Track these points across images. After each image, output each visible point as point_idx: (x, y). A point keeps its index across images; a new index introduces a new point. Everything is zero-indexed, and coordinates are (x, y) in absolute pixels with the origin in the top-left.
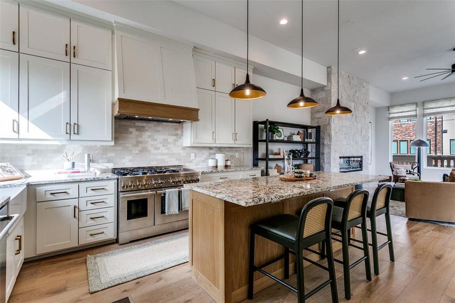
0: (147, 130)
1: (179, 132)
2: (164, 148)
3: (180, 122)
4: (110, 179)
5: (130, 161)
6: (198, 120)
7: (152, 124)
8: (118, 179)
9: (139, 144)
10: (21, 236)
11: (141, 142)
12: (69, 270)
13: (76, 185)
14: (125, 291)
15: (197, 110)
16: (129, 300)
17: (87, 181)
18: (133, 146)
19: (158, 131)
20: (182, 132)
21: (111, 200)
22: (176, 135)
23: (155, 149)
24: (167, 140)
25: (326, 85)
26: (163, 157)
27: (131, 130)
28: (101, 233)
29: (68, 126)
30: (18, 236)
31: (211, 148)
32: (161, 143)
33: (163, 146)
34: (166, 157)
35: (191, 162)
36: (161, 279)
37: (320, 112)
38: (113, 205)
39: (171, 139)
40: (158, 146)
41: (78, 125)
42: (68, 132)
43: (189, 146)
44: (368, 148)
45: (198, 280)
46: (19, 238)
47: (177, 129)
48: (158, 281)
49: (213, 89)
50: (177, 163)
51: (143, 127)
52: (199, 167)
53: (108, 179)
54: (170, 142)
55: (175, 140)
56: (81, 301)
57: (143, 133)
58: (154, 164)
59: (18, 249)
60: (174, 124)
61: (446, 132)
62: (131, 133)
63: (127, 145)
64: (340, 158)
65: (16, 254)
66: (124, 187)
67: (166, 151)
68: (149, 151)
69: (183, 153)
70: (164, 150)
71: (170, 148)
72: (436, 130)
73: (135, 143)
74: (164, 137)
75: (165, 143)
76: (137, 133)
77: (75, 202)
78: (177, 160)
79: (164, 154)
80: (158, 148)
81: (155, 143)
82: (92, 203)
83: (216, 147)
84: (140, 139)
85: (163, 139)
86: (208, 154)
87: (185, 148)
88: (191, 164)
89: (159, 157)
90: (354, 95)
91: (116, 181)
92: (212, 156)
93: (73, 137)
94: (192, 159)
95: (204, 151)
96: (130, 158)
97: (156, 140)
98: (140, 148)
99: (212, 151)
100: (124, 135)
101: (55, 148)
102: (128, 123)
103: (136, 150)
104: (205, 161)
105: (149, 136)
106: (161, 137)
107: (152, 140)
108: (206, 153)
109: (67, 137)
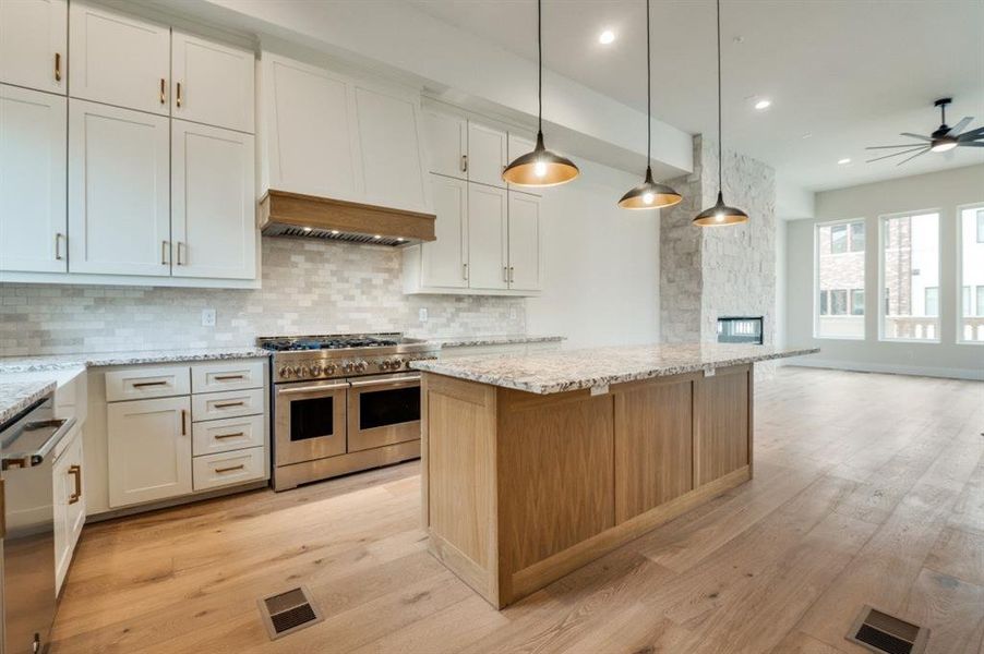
0: (328, 261)
1: (395, 264)
2: (364, 297)
3: (395, 244)
4: (255, 357)
5: (294, 323)
6: (435, 239)
7: (338, 249)
8: (271, 357)
9: (314, 289)
10: (78, 467)
11: (316, 285)
12: (176, 539)
13: (186, 369)
14: (293, 577)
15: (431, 219)
16: (302, 593)
17: (207, 360)
18: (299, 292)
19: (352, 262)
20: (401, 265)
21: (257, 401)
22: (389, 270)
23: (345, 299)
24: (370, 280)
25: (691, 171)
26: (363, 315)
27: (294, 258)
28: (238, 468)
29: (167, 247)
30: (73, 467)
31: (459, 298)
32: (357, 286)
33: (363, 293)
34: (368, 316)
35: (420, 326)
36: (365, 554)
37: (678, 227)
38: (262, 411)
39: (378, 279)
40: (351, 293)
41: (186, 247)
42: (167, 260)
43: (416, 292)
44: (773, 302)
45: (441, 555)
46: (75, 471)
47: (390, 259)
48: (358, 559)
49: (464, 175)
50: (390, 329)
51: (320, 254)
52: (435, 335)
53: (251, 357)
54: (375, 285)
55: (385, 280)
56: (205, 594)
57: (320, 266)
58: (343, 330)
59: (74, 492)
60: (385, 248)
61: (917, 273)
62: (295, 265)
63: (287, 290)
64: (719, 319)
65: (71, 502)
66: (283, 373)
67: (368, 304)
68: (334, 303)
69: (403, 308)
70: (363, 301)
71: (375, 297)
72: (900, 270)
73: (303, 285)
74: (364, 275)
75: (366, 285)
76: (308, 265)
77: (184, 404)
78: (390, 321)
79: (359, 310)
80: (352, 298)
81: (346, 286)
82: (217, 407)
83: (470, 296)
84: (315, 278)
85: (363, 280)
86: (453, 311)
87: (407, 297)
88: (420, 330)
89: (355, 316)
90: (746, 193)
91: (267, 361)
92: (461, 314)
93: (177, 271)
94: (421, 319)
95: (445, 304)
96: (295, 316)
97: (347, 281)
98: (315, 297)
99: (462, 305)
100: (281, 270)
101: (140, 295)
102: (288, 244)
103: (306, 301)
104: (447, 325)
105: (333, 273)
106: (357, 275)
107: (338, 281)
108: (450, 307)
109: (165, 270)
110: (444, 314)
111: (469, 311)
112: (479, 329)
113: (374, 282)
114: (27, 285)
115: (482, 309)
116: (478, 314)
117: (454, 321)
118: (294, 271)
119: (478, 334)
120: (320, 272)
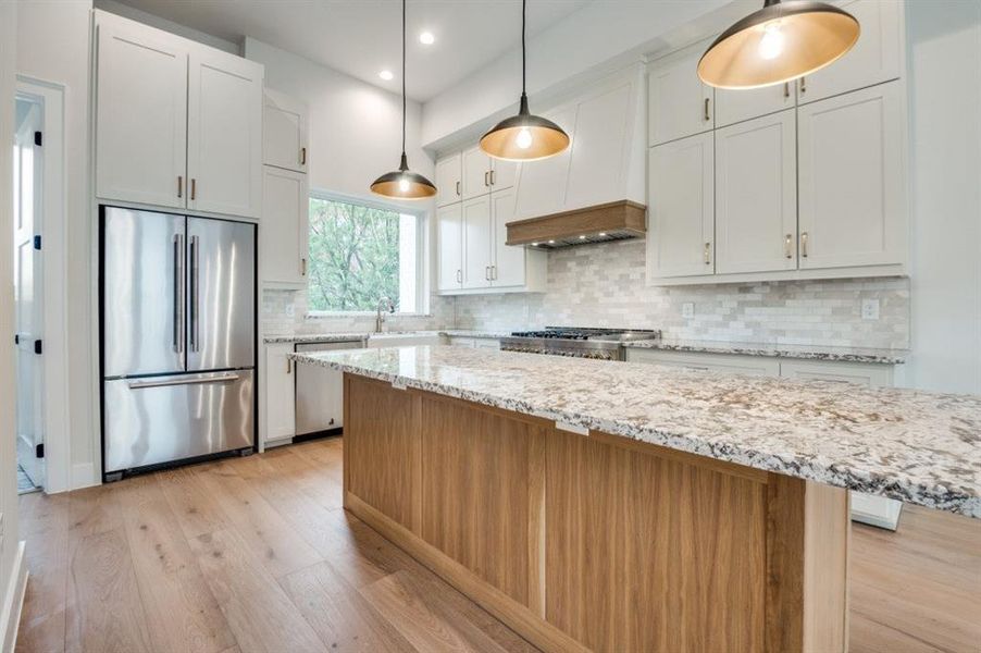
0: (592, 263)
2: (622, 293)
5: (570, 317)
7: (600, 250)
9: (582, 289)
11: (583, 285)
18: (572, 292)
19: (611, 259)
23: (605, 296)
24: (628, 276)
26: (621, 311)
27: (569, 265)
32: (616, 283)
33: (620, 289)
34: (626, 311)
35: (684, 323)
40: (611, 289)
50: (647, 325)
51: (587, 257)
52: (705, 337)
54: (633, 280)
57: (587, 268)
62: (569, 270)
63: (565, 291)
67: (626, 300)
68: (596, 300)
69: (661, 302)
70: (622, 297)
71: (632, 293)
73: (575, 286)
74: (621, 271)
75: (624, 281)
76: (578, 269)
78: (648, 317)
79: (621, 306)
80: (612, 295)
81: (606, 283)
83: (765, 283)
84: (582, 279)
85: (621, 276)
86: (735, 304)
87: (668, 291)
88: (684, 328)
89: (612, 311)
92: (748, 310)
93: (494, 284)
94: (684, 316)
95: (720, 297)
96: (569, 311)
97: (608, 279)
98: (583, 296)
99: (749, 297)
100: (561, 275)
101: (500, 298)
102: (564, 254)
103: (577, 298)
104: (724, 325)
105: (596, 273)
106: (614, 272)
107: (600, 279)
108: (729, 301)
109: (488, 284)
110: (718, 310)
111: (764, 304)
112: (782, 333)
113: (631, 277)
114: (470, 296)
115: (789, 302)
116: (780, 310)
117: (735, 319)
118: (569, 274)
119: (781, 340)
120: (587, 273)
